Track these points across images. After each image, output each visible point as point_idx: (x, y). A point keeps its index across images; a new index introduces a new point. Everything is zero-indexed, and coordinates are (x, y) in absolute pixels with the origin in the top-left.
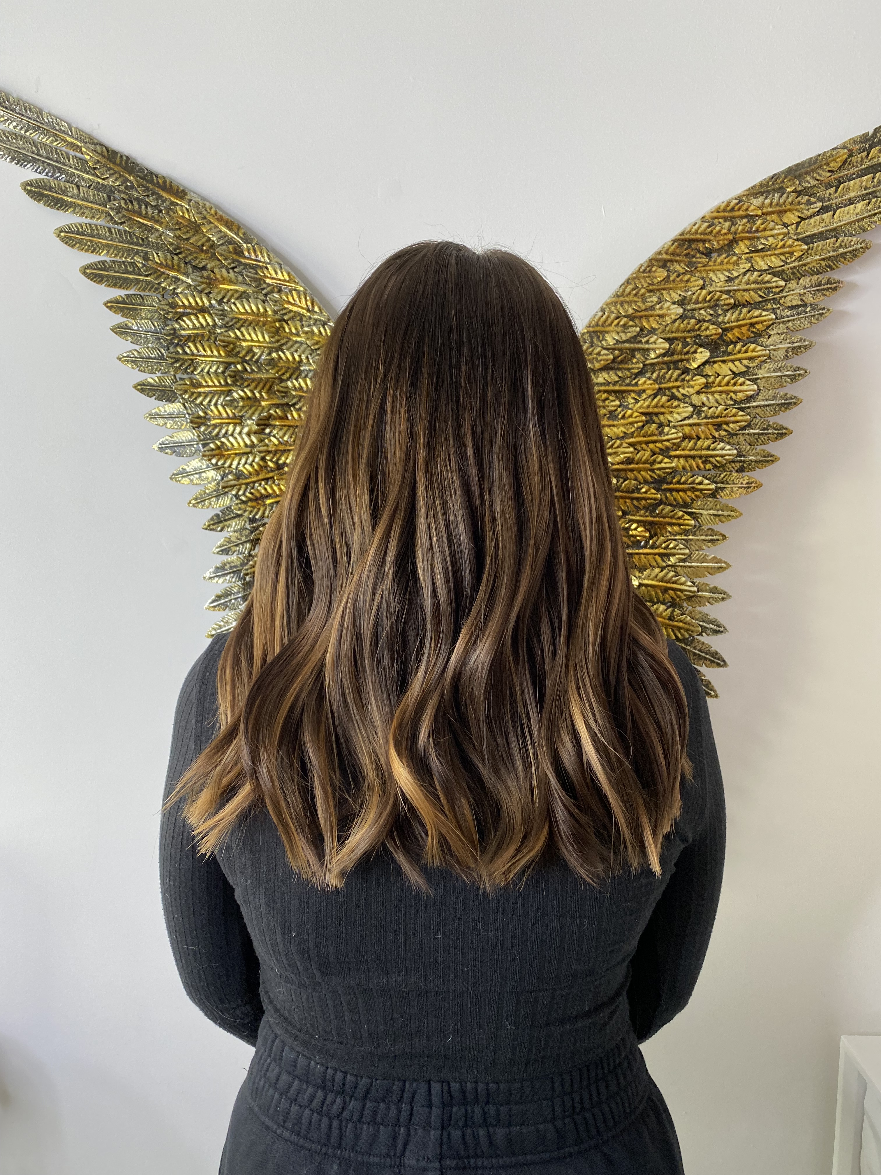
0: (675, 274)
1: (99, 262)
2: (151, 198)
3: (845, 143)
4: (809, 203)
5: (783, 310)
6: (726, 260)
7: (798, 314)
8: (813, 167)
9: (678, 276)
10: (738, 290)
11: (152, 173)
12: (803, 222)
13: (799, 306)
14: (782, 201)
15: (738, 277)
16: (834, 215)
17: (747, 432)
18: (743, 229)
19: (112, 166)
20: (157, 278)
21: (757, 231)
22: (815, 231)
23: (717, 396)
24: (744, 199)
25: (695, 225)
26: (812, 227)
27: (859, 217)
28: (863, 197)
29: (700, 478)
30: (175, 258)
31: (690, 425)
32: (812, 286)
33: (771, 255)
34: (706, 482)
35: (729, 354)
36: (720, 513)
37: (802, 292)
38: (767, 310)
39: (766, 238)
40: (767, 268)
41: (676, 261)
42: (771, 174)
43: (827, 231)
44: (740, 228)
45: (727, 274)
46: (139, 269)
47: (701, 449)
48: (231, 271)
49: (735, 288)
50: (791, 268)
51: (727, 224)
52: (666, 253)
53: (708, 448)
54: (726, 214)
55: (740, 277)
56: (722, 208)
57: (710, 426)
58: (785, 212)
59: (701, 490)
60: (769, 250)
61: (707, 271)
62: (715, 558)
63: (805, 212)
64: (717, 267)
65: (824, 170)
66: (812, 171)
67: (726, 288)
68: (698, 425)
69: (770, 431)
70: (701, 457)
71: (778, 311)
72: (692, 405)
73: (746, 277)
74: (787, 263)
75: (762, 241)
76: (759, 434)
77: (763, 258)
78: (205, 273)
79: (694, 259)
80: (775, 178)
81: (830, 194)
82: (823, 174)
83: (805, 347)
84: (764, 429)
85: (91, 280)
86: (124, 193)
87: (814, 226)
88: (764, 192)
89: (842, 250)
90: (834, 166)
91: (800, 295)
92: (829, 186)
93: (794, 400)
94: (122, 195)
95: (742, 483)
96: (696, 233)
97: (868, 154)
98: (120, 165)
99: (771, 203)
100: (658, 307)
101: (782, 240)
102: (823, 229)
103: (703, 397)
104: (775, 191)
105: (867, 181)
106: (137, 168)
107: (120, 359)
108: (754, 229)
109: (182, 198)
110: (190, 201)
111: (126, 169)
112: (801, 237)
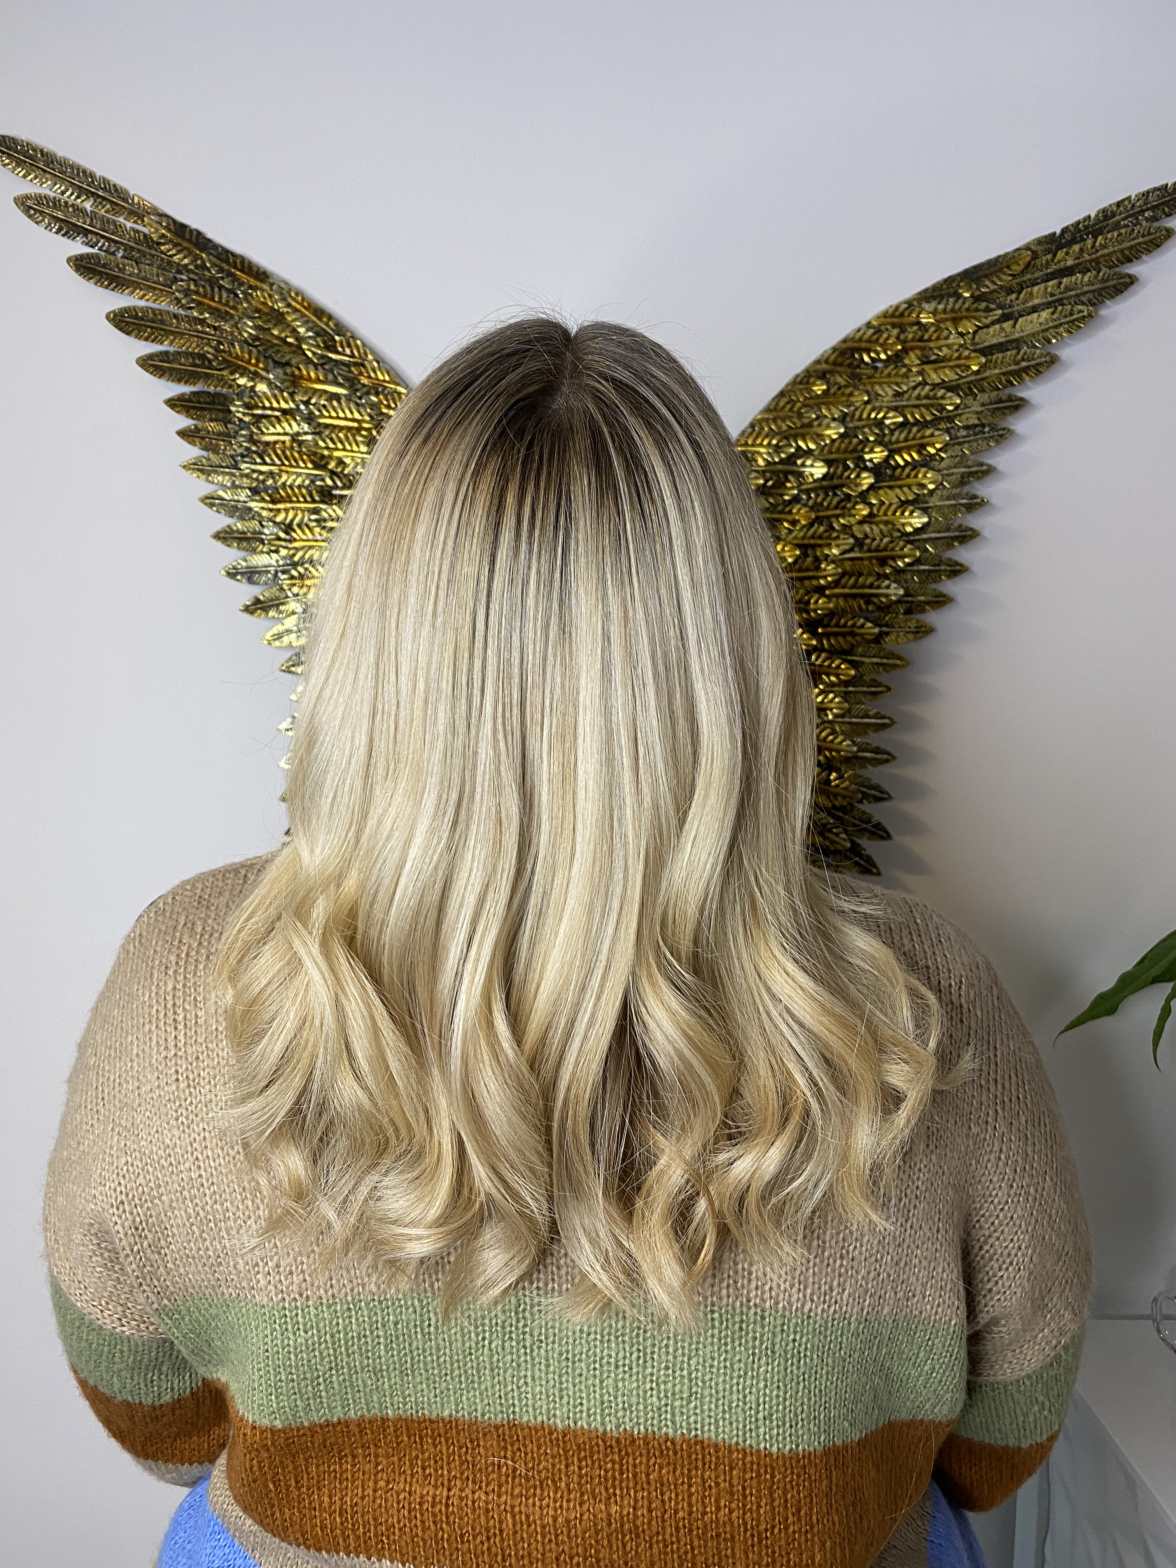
0: (836, 387)
1: (161, 353)
2: (226, 280)
3: (1029, 243)
4: (988, 310)
5: (958, 430)
6: (893, 372)
7: (976, 434)
8: (992, 270)
9: (839, 388)
10: (907, 406)
11: (227, 252)
12: (981, 331)
13: (976, 426)
14: (957, 306)
15: (907, 391)
16: (1015, 324)
17: (915, 568)
18: (914, 338)
21: (930, 340)
22: (994, 341)
23: (882, 527)
24: (915, 303)
25: (859, 331)
26: (991, 337)
27: (1044, 327)
28: (1048, 305)
29: (862, 621)
30: (254, 350)
31: (851, 559)
32: (991, 404)
33: (944, 367)
34: (869, 625)
35: (896, 479)
36: (885, 661)
37: (980, 409)
38: (939, 429)
39: (940, 349)
40: (939, 381)
41: (837, 372)
42: (946, 276)
43: (1008, 341)
44: (910, 336)
45: (895, 388)
47: (863, 587)
48: (319, 368)
49: (904, 403)
50: (967, 383)
51: (895, 332)
52: (826, 362)
53: (871, 586)
54: (895, 320)
55: (910, 392)
56: (890, 313)
57: (874, 561)
58: (961, 319)
59: (862, 635)
60: (943, 361)
61: (872, 385)
62: (878, 713)
63: (984, 320)
64: (883, 380)
65: (1005, 274)
66: (991, 273)
67: (894, 404)
68: (860, 559)
69: (943, 567)
70: (862, 596)
71: (952, 432)
72: (853, 536)
73: (916, 392)
74: (962, 377)
75: (936, 351)
76: (929, 571)
77: (935, 370)
80: (949, 280)
81: (1011, 301)
82: (1004, 277)
83: (983, 472)
84: (935, 565)
85: (151, 373)
86: (194, 273)
87: (993, 336)
88: (938, 296)
89: (1024, 364)
90: (1016, 269)
91: (977, 413)
92: (1010, 291)
93: (970, 533)
95: (910, 627)
96: (860, 340)
97: (1055, 256)
99: (946, 309)
100: (816, 423)
101: (957, 350)
102: (1003, 340)
103: (867, 528)
104: (950, 295)
105: (1053, 287)
108: (926, 337)
109: (262, 281)
110: (272, 285)
111: (197, 245)
112: (979, 347)
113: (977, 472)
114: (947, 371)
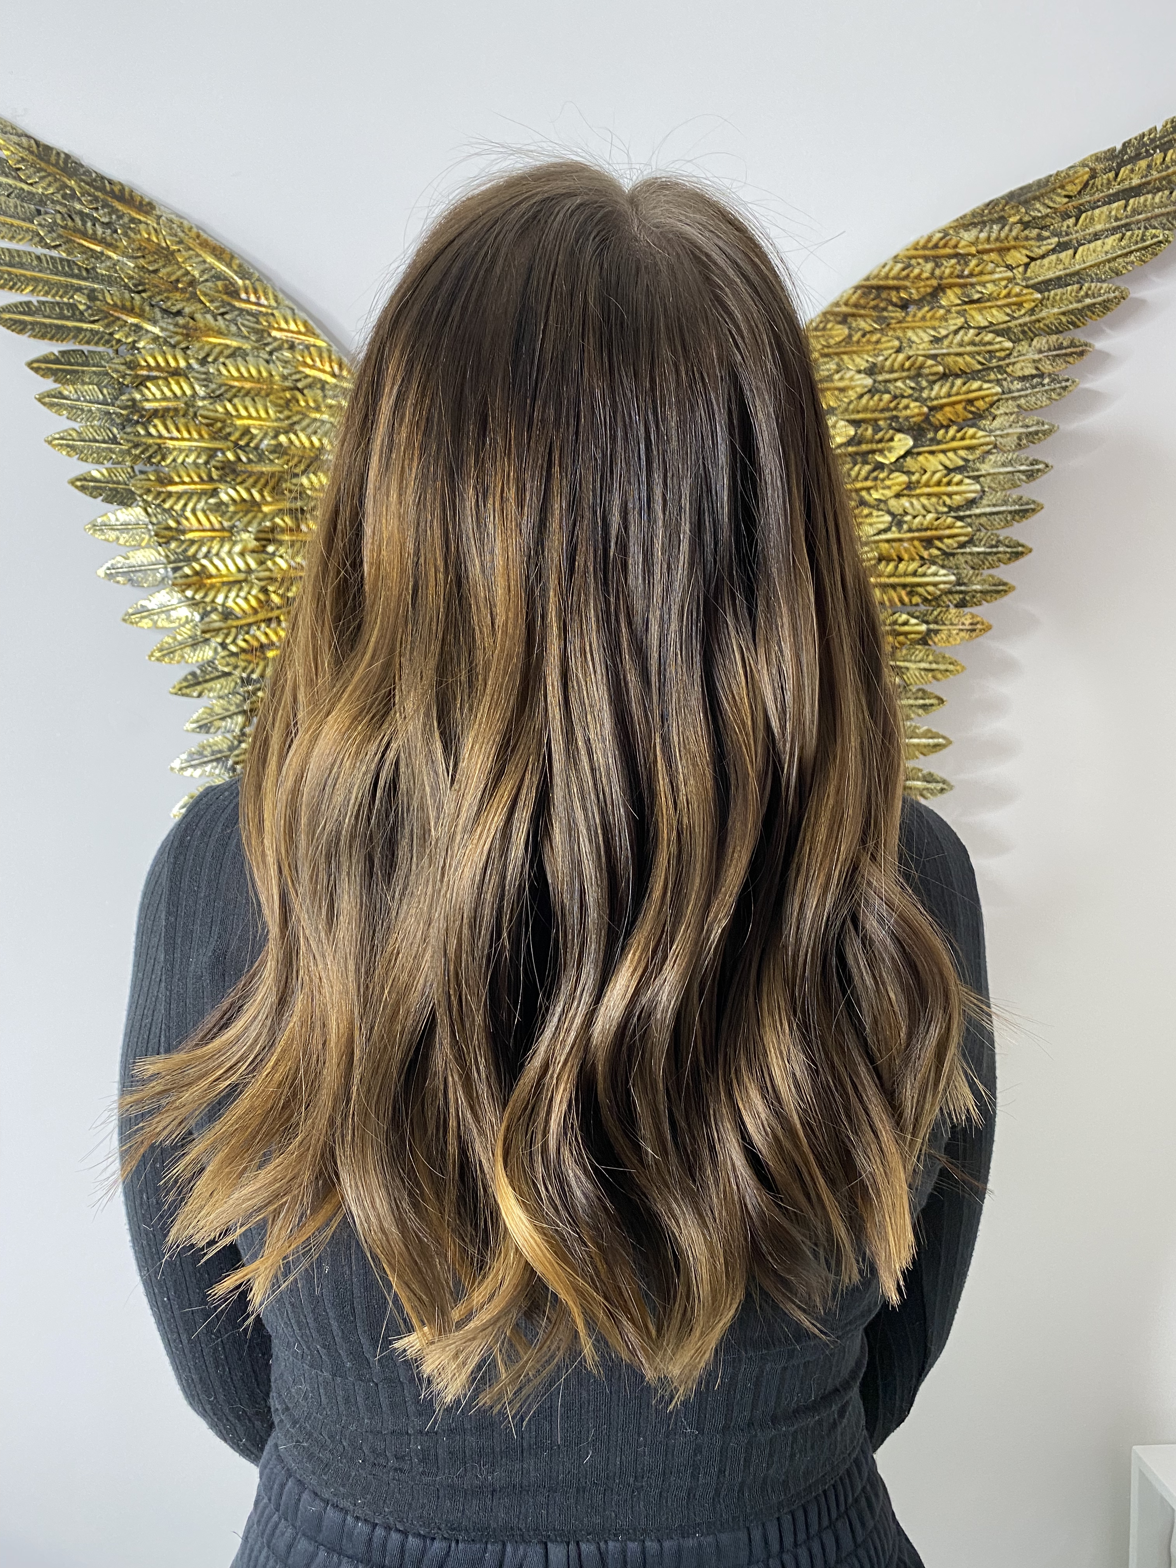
0: (859, 334)
1: (21, 303)
2: (101, 212)
3: (1085, 160)
4: (1040, 238)
5: (1012, 382)
6: (929, 315)
7: (1033, 387)
8: (1043, 191)
9: (864, 336)
10: (949, 354)
11: (103, 178)
12: (1033, 264)
13: (1033, 377)
14: (1003, 235)
15: (946, 336)
16: (1075, 253)
17: (968, 550)
18: (952, 273)
19: (43, 165)
20: (108, 326)
21: (971, 275)
22: (1050, 275)
23: (924, 500)
24: (951, 232)
25: (884, 267)
26: (1046, 270)
27: (1109, 256)
28: (1114, 231)
29: (904, 617)
30: (137, 297)
31: (888, 541)
32: (1049, 350)
33: (991, 307)
34: (913, 621)
35: (939, 442)
36: (934, 666)
37: (1037, 357)
38: (989, 381)
39: (983, 284)
40: (987, 324)
41: (861, 316)
42: (987, 200)
43: (1067, 275)
44: (948, 271)
45: (933, 333)
46: (82, 313)
47: (905, 574)
48: (219, 318)
49: (945, 351)
50: (1020, 325)
51: (929, 266)
52: (846, 304)
53: (915, 574)
54: (927, 252)
55: (951, 337)
56: (921, 244)
57: (916, 543)
58: (1009, 249)
59: (906, 634)
60: (989, 300)
61: (904, 329)
62: (929, 731)
63: (1036, 250)
64: (917, 324)
65: (1059, 195)
66: (1042, 195)
67: (933, 352)
68: (900, 540)
69: (1001, 549)
70: (904, 586)
71: (1005, 383)
72: (889, 512)
73: (958, 337)
74: (1014, 318)
75: (979, 288)
76: (985, 553)
77: (980, 310)
78: (181, 321)
79: (885, 314)
80: (992, 205)
81: (1068, 227)
82: (1058, 199)
83: (1045, 433)
84: (992, 547)
85: (8, 328)
86: (61, 204)
87: (1049, 269)
88: (979, 223)
89: (1088, 301)
90: (1072, 189)
91: (1034, 361)
92: (1066, 216)
93: (1032, 506)
94: (58, 208)
95: (963, 624)
96: (887, 277)
97: (1117, 175)
98: (56, 165)
99: (989, 237)
100: (837, 377)
101: (1006, 287)
102: (1061, 273)
103: (905, 502)
104: (993, 222)
105: (1118, 209)
106: (82, 170)
107: (50, 443)
113: (1037, 433)
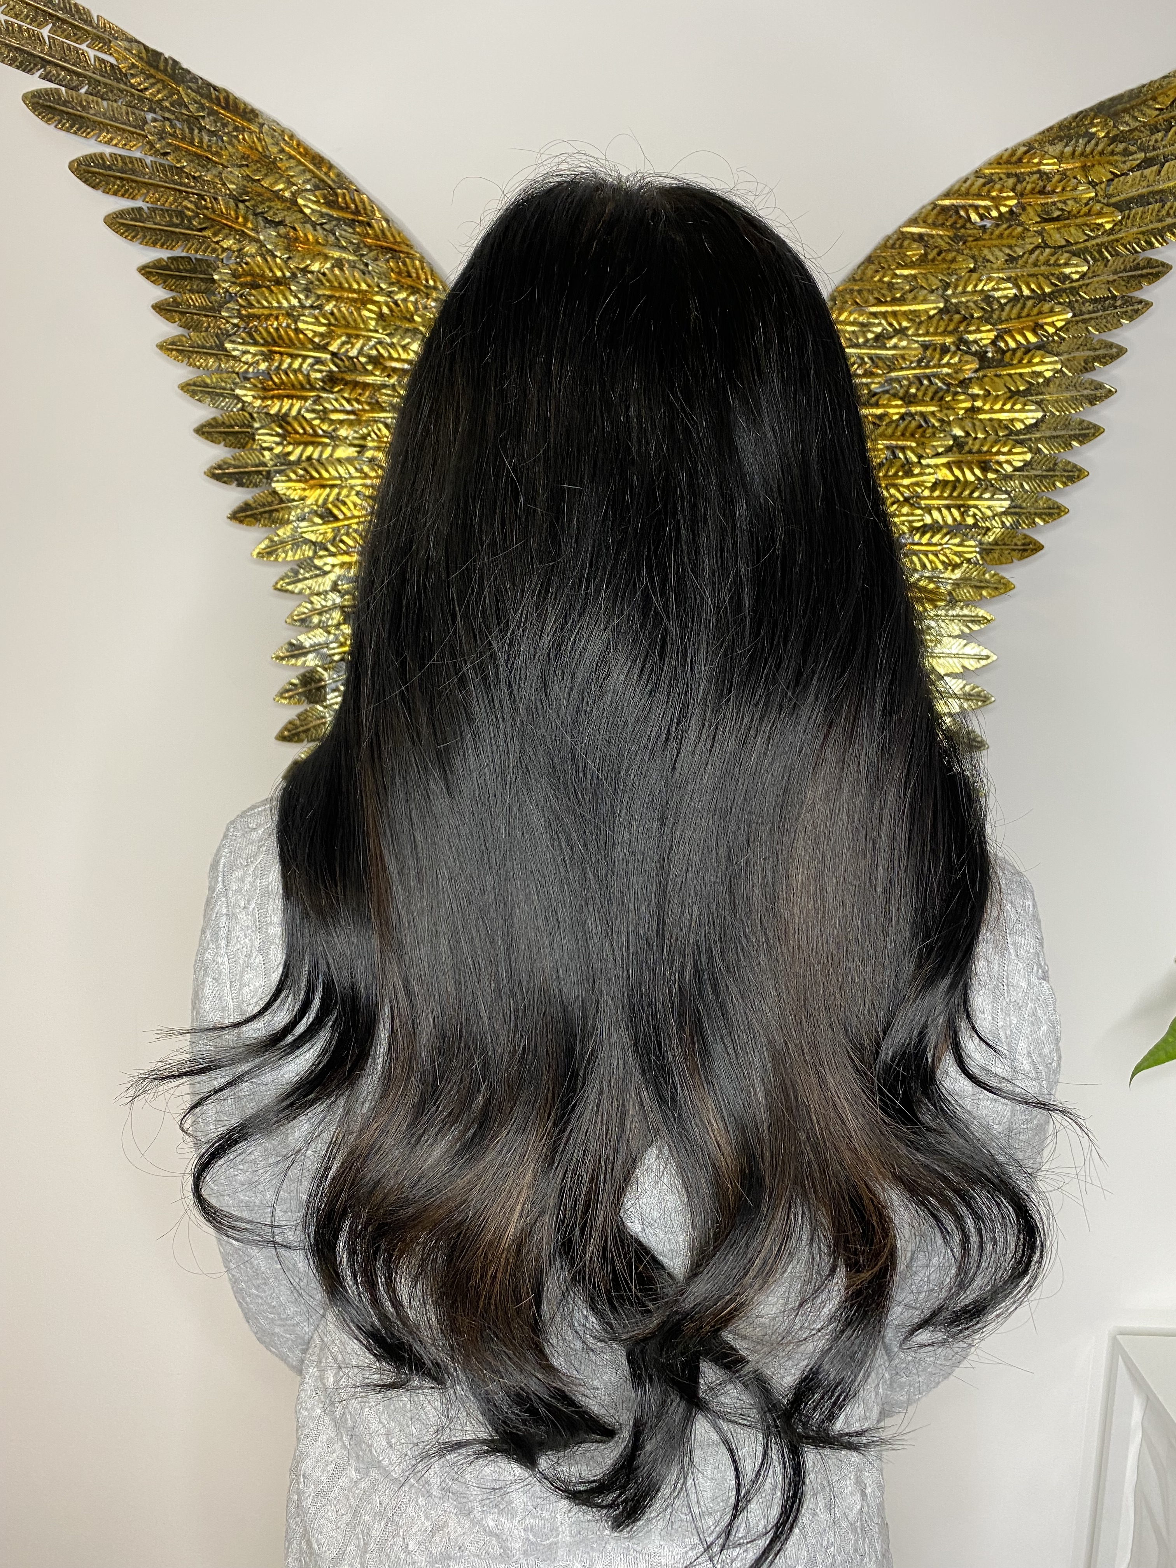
1: (132, 209)
10: (1022, 275)
13: (1106, 298)
16: (1160, 170)
17: (1025, 473)
21: (1053, 191)
24: (1036, 145)
26: (1129, 187)
31: (948, 462)
33: (1069, 226)
34: (967, 541)
35: (1006, 365)
38: (1061, 303)
39: (1064, 201)
43: (1150, 193)
46: (189, 220)
47: (962, 496)
49: (1019, 271)
51: (1011, 181)
52: (924, 221)
53: (971, 495)
54: (1010, 167)
58: (1093, 165)
59: (959, 552)
60: (1068, 218)
61: (980, 247)
68: (959, 462)
69: (1057, 472)
70: (961, 507)
72: (952, 434)
74: (1092, 238)
75: (1059, 205)
76: (1042, 477)
77: (1059, 229)
79: (963, 231)
80: (1079, 116)
83: (1112, 356)
84: (1049, 469)
87: (1132, 186)
88: (1065, 136)
89: (1169, 221)
90: (1164, 101)
91: (1108, 282)
93: (1093, 430)
94: (167, 114)
96: (967, 193)
100: (909, 296)
101: (1087, 205)
102: (1144, 190)
103: (968, 424)
104: (1079, 135)
107: (160, 347)
108: (1049, 188)
109: (250, 121)
110: (262, 125)
111: (173, 77)
112: (1113, 200)
113: (1104, 357)
114: (1072, 230)
